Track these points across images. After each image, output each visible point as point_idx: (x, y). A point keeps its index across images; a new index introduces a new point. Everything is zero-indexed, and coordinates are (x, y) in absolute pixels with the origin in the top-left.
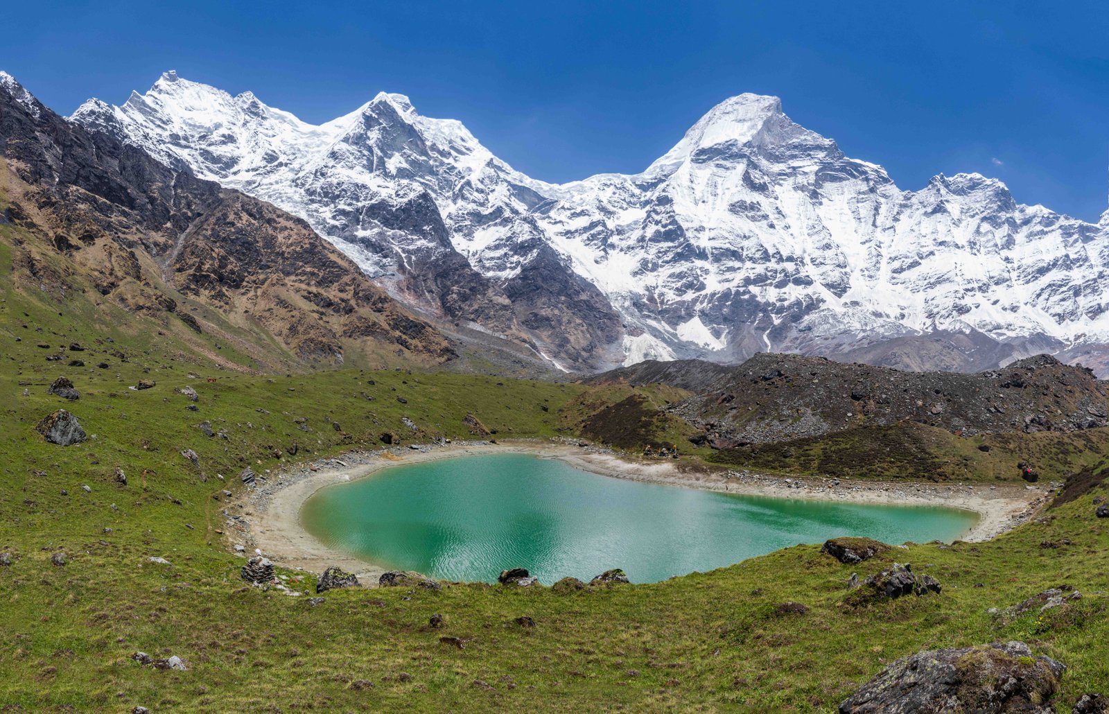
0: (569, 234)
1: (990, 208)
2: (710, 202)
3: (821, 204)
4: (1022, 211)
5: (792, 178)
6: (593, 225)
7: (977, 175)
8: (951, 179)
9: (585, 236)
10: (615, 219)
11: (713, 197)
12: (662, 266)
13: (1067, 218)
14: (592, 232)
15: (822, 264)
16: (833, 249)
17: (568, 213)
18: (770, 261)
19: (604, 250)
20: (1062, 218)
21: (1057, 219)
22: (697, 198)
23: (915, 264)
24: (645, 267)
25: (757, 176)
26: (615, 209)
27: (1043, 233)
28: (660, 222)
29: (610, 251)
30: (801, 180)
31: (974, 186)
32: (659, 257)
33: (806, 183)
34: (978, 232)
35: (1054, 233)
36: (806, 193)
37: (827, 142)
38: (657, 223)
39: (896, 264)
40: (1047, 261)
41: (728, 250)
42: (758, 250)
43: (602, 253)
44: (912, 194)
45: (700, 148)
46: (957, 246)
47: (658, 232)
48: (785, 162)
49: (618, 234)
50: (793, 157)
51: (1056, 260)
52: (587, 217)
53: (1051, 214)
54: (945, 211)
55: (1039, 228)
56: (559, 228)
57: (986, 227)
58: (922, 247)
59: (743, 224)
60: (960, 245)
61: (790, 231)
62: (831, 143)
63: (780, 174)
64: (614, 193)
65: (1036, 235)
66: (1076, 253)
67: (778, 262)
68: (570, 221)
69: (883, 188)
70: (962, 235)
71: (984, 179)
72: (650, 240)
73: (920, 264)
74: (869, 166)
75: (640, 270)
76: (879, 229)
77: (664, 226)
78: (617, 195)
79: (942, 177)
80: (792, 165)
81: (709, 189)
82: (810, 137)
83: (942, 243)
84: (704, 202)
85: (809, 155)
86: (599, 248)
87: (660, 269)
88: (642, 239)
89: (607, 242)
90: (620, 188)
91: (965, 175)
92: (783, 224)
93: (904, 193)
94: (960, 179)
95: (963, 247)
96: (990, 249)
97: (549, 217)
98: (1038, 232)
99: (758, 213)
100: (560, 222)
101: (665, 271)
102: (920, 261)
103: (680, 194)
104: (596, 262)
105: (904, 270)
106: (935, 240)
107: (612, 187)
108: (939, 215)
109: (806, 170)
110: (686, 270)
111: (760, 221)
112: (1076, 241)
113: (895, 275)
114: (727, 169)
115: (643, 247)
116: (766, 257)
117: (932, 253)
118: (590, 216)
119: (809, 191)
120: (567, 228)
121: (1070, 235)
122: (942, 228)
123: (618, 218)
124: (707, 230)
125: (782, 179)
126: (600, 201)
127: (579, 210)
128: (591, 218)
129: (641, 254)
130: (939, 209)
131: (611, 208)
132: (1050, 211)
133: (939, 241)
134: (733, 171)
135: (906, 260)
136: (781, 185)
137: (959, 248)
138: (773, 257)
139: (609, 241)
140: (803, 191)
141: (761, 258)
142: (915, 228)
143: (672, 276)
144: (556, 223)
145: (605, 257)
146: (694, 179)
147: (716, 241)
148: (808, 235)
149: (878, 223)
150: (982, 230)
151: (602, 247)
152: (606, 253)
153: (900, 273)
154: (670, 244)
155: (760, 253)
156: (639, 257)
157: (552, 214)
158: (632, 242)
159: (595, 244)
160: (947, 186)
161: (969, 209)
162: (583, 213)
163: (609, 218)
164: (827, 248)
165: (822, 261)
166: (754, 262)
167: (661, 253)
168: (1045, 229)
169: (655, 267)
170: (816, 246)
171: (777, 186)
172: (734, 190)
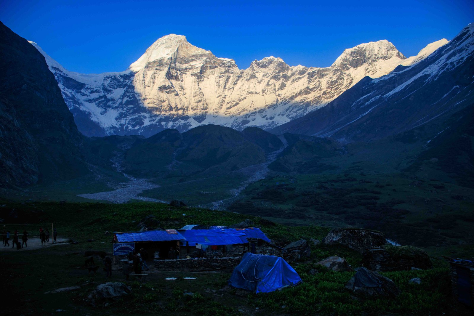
0: (90, 101)
1: (275, 72)
2: (151, 86)
3: (203, 81)
4: (292, 70)
5: (191, 70)
6: (101, 97)
7: (272, 57)
8: (261, 61)
9: (97, 102)
10: (111, 94)
11: (153, 84)
12: (128, 115)
13: (311, 69)
14: (100, 100)
15: (196, 109)
16: (203, 102)
17: (90, 91)
18: (173, 111)
19: (105, 109)
20: (309, 69)
21: (307, 70)
22: (146, 84)
23: (237, 104)
24: (121, 116)
25: (174, 72)
26: (111, 89)
27: (300, 78)
28: (129, 96)
29: (108, 109)
30: (195, 71)
31: (270, 62)
32: (128, 112)
33: (196, 73)
34: (268, 85)
35: (305, 77)
36: (196, 77)
37: (208, 52)
38: (128, 97)
39: (229, 105)
40: (296, 92)
41: (155, 107)
42: (168, 107)
43: (104, 110)
44: (244, 70)
45: (149, 61)
46: (256, 93)
47: (127, 101)
48: (189, 63)
49: (112, 101)
50: (193, 60)
51: (301, 91)
52: (98, 93)
53: (304, 68)
54: (255, 77)
55: (297, 76)
56: (85, 98)
57: (273, 81)
58: (241, 96)
59: (164, 95)
60: (258, 93)
61: (185, 96)
62: (209, 53)
63: (186, 69)
64: (111, 81)
65: (295, 80)
66: (314, 85)
67: (176, 111)
68: (90, 94)
69: (232, 69)
70: (260, 88)
71: (275, 58)
72: (124, 104)
73: (239, 104)
74: (227, 60)
75: (119, 117)
76: (227, 89)
77: (130, 98)
78: (112, 82)
79: (256, 61)
80: (192, 64)
81: (152, 80)
82: (200, 51)
83: (251, 93)
84: (148, 86)
85: (199, 59)
86: (103, 108)
87: (128, 117)
88: (121, 104)
89: (106, 104)
90: (114, 79)
91: (267, 58)
92: (182, 93)
93: (240, 71)
94: (265, 60)
95: (259, 93)
96: (271, 92)
97: (81, 92)
98: (296, 79)
99: (171, 90)
100: (86, 95)
101: (130, 117)
102: (239, 102)
103: (138, 84)
104: (101, 114)
105: (232, 107)
106: (248, 92)
107: (110, 78)
108: (252, 80)
109: (197, 66)
110: (137, 117)
111: (171, 93)
112: (316, 78)
113: (227, 110)
114: (161, 70)
115: (121, 108)
116: (171, 109)
117: (245, 98)
118: (99, 93)
119: (197, 76)
120: (89, 98)
121: (313, 76)
122: (252, 85)
123: (112, 93)
124: (148, 99)
125: (187, 71)
126: (104, 86)
127: (95, 89)
128: (100, 94)
129: (120, 110)
130: (253, 77)
131: (109, 88)
132: (304, 67)
133: (249, 92)
134: (163, 71)
135: (233, 103)
136: (186, 74)
137: (257, 94)
138: (174, 109)
139: (108, 104)
140: (195, 76)
141: (169, 110)
142: (241, 87)
143: (132, 119)
144: (84, 95)
145: (105, 112)
146: (145, 76)
147: (150, 104)
148: (193, 96)
149: (227, 86)
150: (270, 83)
151: (104, 108)
152: (106, 110)
153: (230, 109)
154: (132, 106)
155: (168, 108)
156: (119, 112)
157: (82, 91)
158: (116, 105)
159: (101, 106)
160: (258, 65)
161: (267, 74)
162: (97, 91)
163: (108, 94)
164: (200, 102)
165: (196, 108)
166: (165, 112)
167: (128, 110)
168: (300, 76)
169: (126, 116)
170: (195, 101)
171: (184, 75)
172: (162, 80)
